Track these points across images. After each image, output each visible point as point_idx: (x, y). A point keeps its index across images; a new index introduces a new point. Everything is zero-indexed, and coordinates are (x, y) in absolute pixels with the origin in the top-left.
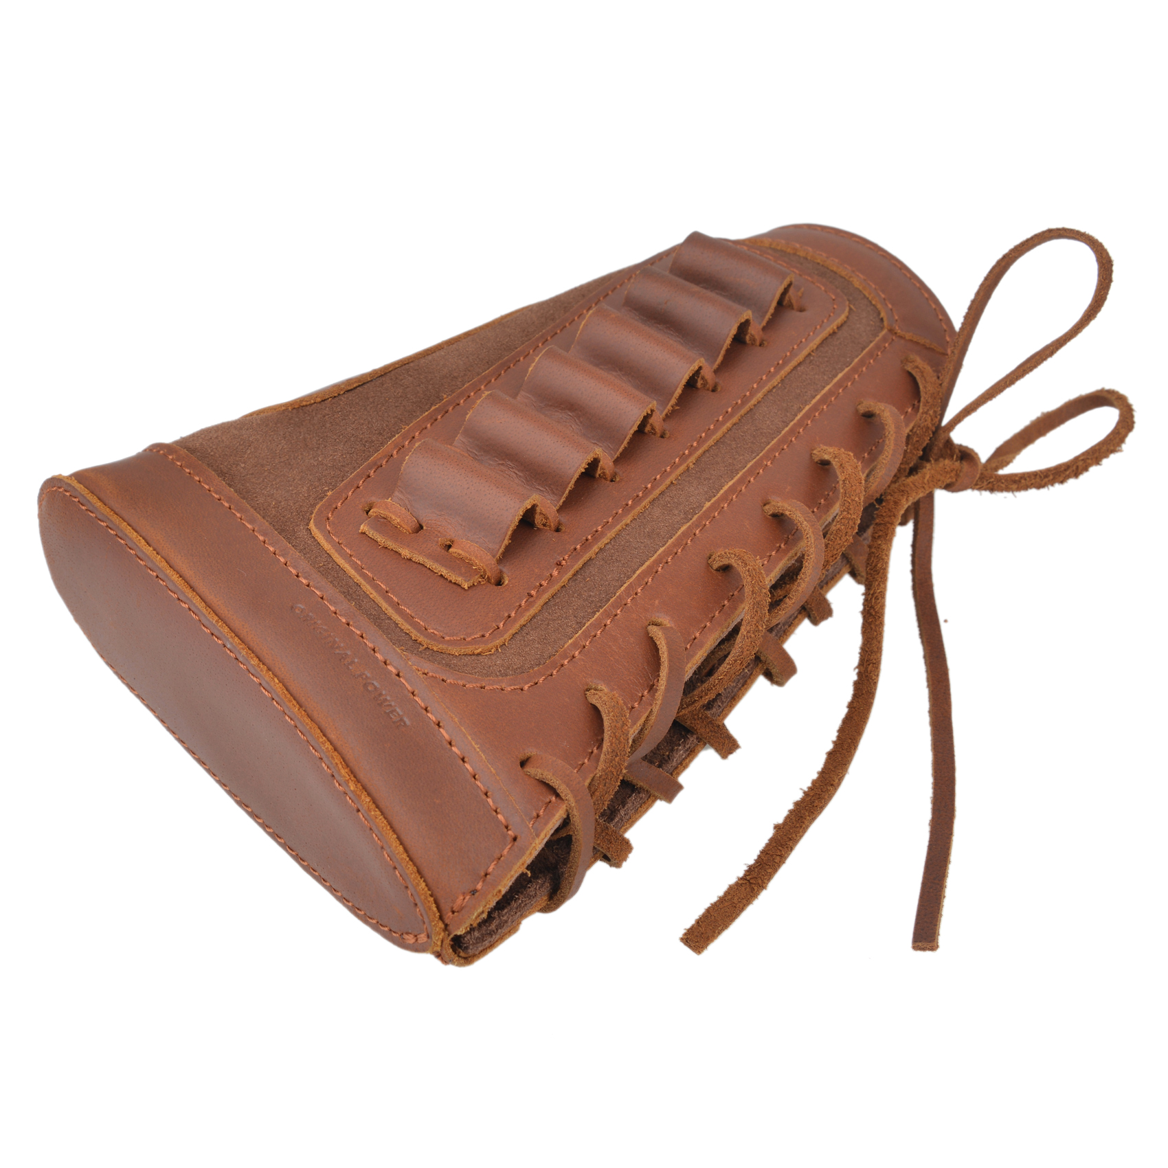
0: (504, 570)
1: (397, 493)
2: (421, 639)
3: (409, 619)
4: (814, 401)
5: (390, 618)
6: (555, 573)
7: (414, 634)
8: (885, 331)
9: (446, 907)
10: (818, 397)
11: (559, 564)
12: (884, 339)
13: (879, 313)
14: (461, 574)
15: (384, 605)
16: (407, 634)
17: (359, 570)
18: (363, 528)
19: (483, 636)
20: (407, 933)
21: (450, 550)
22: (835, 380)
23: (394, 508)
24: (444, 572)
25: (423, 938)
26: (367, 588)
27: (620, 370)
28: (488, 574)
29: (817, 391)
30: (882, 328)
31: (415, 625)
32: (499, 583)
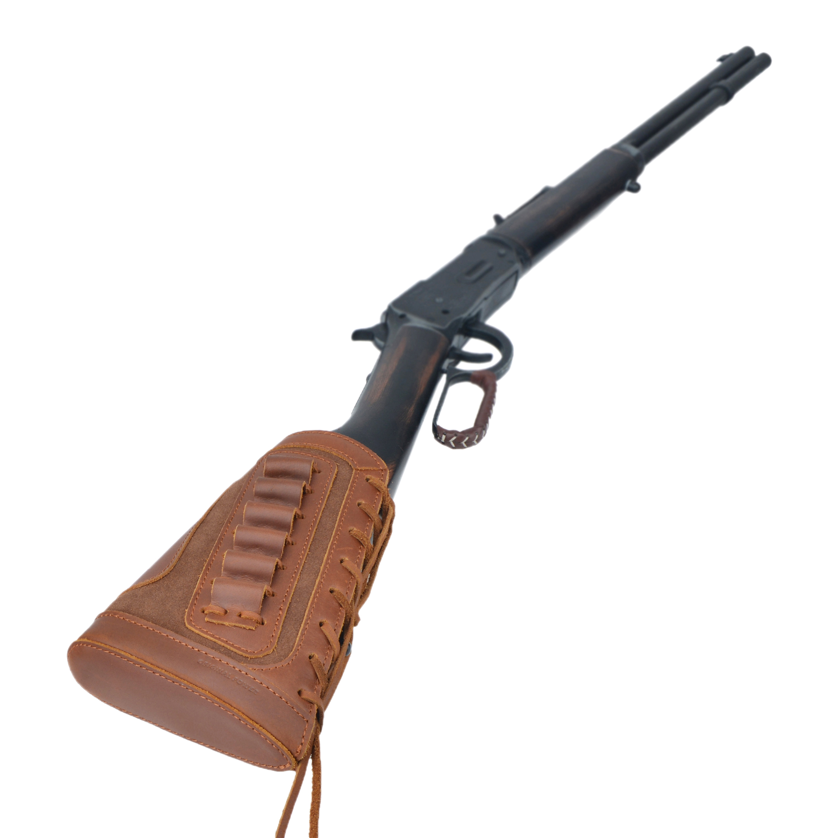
0: (263, 618)
1: (212, 602)
2: (247, 656)
3: (239, 649)
4: (341, 509)
5: (233, 651)
6: (281, 613)
7: (244, 655)
8: (354, 471)
9: (294, 752)
10: (342, 507)
11: (280, 609)
12: (356, 474)
13: (349, 464)
14: (251, 625)
15: (228, 647)
16: (241, 655)
17: (213, 636)
18: (206, 619)
19: (267, 647)
20: (281, 766)
21: (242, 616)
22: (345, 497)
23: (213, 607)
24: (244, 626)
25: (288, 765)
26: (219, 642)
27: (267, 524)
28: (259, 621)
29: (340, 505)
30: (352, 470)
31: (243, 651)
32: (263, 624)
